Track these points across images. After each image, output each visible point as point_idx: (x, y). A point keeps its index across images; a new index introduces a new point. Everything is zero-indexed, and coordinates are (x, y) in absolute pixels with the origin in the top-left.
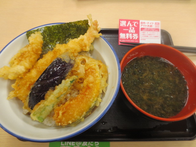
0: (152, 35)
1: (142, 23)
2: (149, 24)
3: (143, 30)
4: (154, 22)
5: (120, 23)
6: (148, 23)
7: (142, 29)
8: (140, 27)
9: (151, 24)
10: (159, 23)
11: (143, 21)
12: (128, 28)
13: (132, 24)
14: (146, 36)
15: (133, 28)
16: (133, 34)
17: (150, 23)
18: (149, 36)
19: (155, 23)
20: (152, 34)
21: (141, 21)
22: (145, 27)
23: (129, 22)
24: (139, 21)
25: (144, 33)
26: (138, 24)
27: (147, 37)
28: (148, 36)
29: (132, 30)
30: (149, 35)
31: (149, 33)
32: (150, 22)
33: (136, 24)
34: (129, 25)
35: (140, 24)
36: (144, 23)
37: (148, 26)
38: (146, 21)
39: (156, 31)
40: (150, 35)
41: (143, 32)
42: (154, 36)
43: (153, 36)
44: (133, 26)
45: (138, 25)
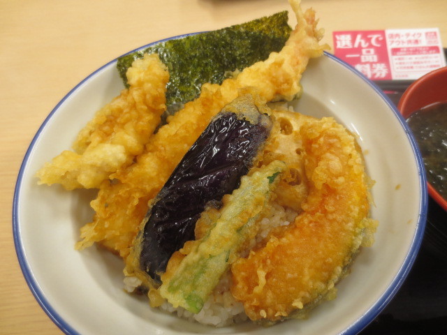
0: (422, 63)
1: (392, 36)
2: (411, 38)
3: (398, 53)
4: (423, 31)
5: (335, 40)
6: (408, 35)
7: (395, 51)
8: (390, 46)
9: (416, 38)
10: (435, 33)
11: (394, 31)
12: (359, 50)
13: (368, 40)
14: (408, 68)
15: (372, 51)
16: (374, 65)
17: (414, 35)
18: (414, 65)
19: (427, 34)
20: (423, 60)
21: (388, 32)
22: (400, 46)
23: (359, 37)
24: (382, 33)
25: (402, 61)
26: (381, 39)
27: (411, 70)
28: (412, 67)
29: (369, 56)
30: (415, 63)
31: (414, 60)
32: (412, 31)
33: (377, 40)
34: (360, 43)
35: (388, 41)
36: (397, 35)
37: (410, 42)
38: (402, 32)
39: (432, 53)
40: (418, 63)
41: (399, 59)
42: (429, 64)
43: (425, 65)
44: (371, 46)
45: (383, 43)
